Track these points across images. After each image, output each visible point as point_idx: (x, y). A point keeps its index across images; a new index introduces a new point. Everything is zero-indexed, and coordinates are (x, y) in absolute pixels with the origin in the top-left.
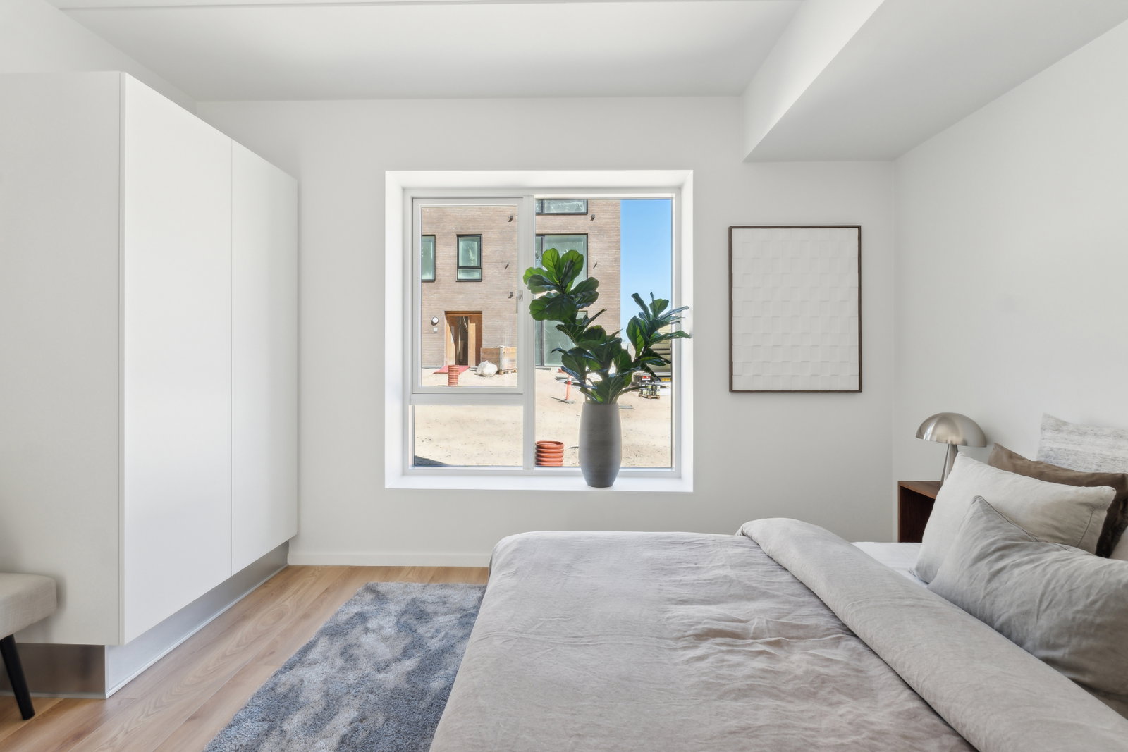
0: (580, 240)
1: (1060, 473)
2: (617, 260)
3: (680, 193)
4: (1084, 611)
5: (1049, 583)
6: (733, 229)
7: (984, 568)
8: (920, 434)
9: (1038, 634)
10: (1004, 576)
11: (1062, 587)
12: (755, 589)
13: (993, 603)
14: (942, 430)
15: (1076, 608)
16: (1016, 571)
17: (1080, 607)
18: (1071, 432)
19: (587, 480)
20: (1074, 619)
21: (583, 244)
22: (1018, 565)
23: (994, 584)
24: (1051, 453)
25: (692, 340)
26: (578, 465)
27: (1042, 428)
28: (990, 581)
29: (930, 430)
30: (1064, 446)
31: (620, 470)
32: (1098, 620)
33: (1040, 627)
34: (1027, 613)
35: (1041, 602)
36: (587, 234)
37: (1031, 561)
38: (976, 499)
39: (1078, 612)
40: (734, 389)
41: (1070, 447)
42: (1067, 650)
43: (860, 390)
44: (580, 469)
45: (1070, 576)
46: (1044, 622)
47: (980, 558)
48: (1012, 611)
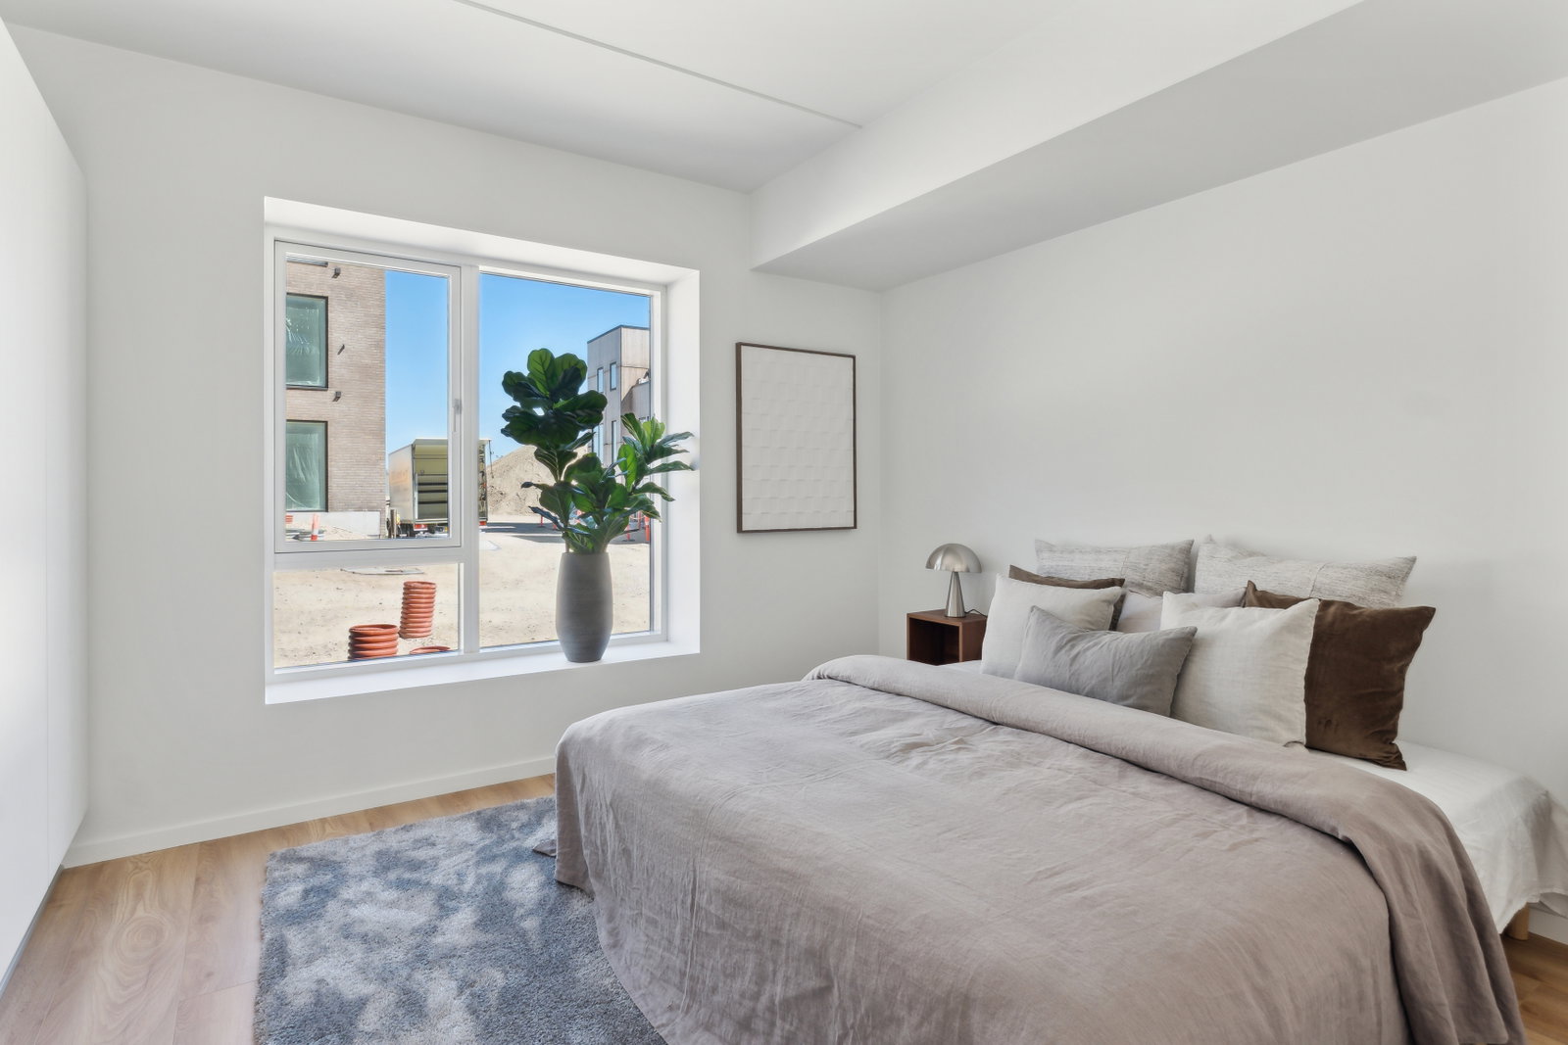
0: (312, 306)
1: (1070, 583)
2: (380, 345)
3: (666, 292)
4: (1141, 668)
5: (1115, 655)
6: (743, 347)
7: (1064, 657)
8: (930, 565)
9: (1115, 692)
10: (1081, 659)
11: (1125, 656)
12: (898, 712)
13: (1077, 680)
14: (949, 560)
15: (1136, 668)
16: (1089, 653)
17: (1139, 666)
18: (1062, 552)
19: (567, 655)
20: (1137, 675)
21: (318, 312)
22: (1088, 649)
23: (1075, 667)
24: (1052, 570)
25: (696, 474)
26: (556, 637)
27: (1037, 552)
28: (1071, 665)
29: (939, 562)
30: (1061, 563)
31: (612, 638)
32: (1151, 672)
33: (1117, 685)
34: (1105, 680)
35: (1113, 671)
36: (326, 298)
37: (1095, 645)
38: (1033, 608)
39: (1138, 670)
40: (744, 529)
41: (1066, 563)
42: (1135, 698)
43: (855, 527)
44: (558, 643)
45: (1128, 647)
46: (1118, 683)
47: (1059, 649)
48: (1093, 682)
